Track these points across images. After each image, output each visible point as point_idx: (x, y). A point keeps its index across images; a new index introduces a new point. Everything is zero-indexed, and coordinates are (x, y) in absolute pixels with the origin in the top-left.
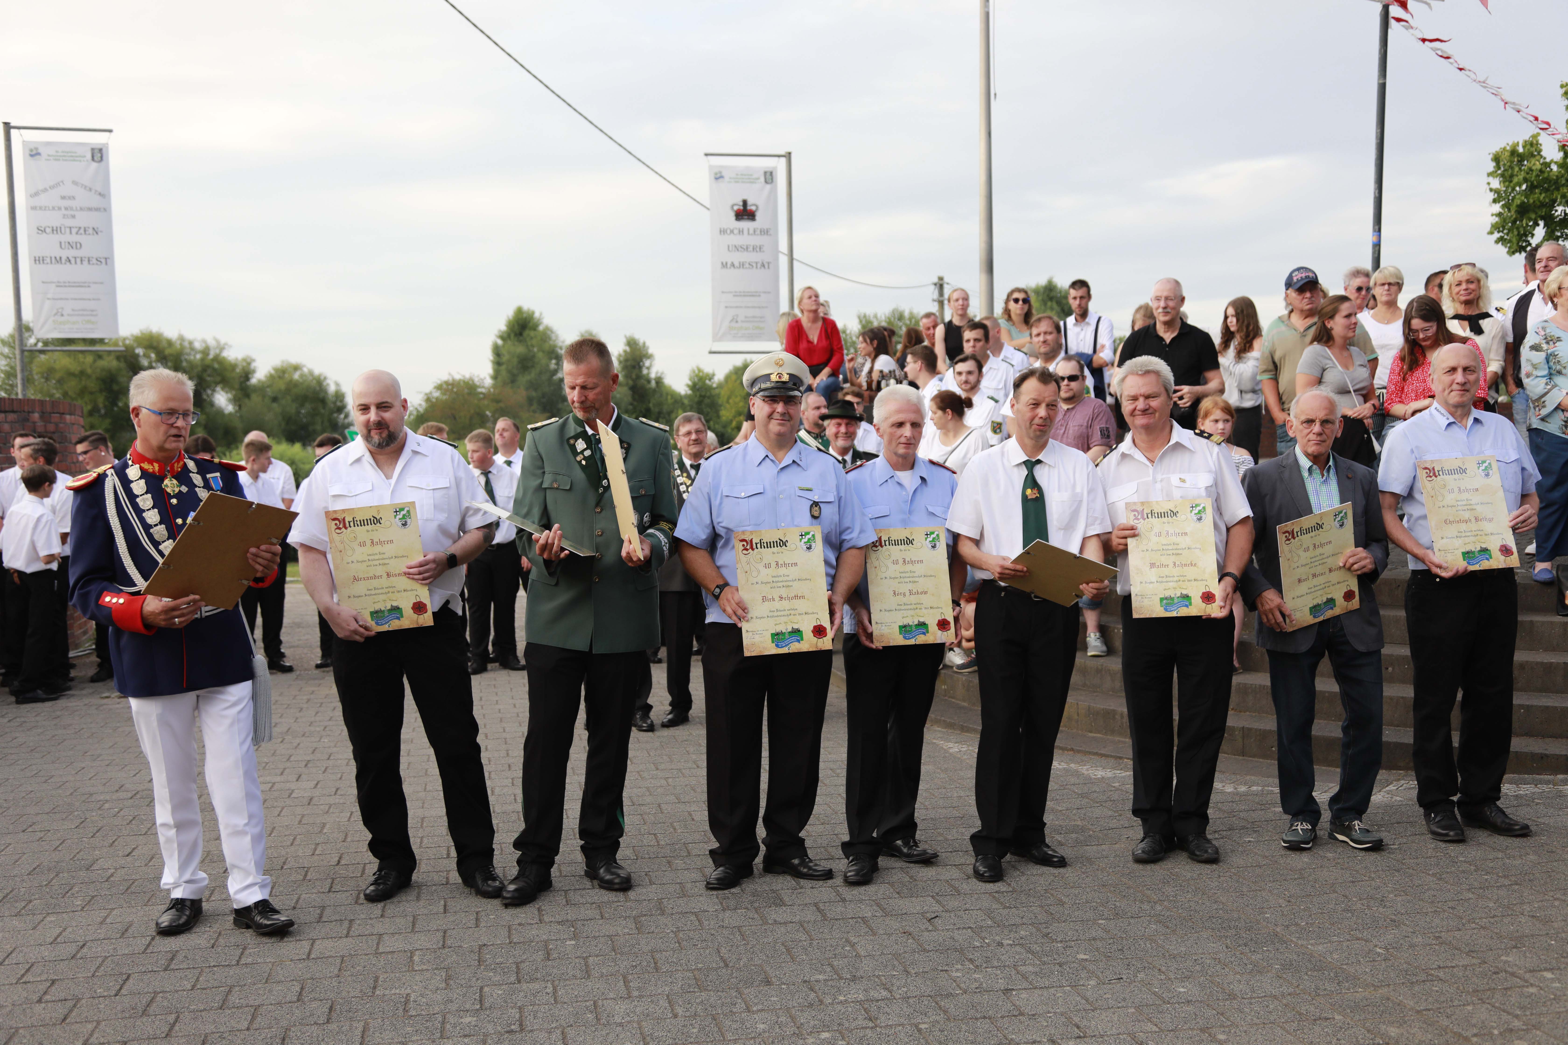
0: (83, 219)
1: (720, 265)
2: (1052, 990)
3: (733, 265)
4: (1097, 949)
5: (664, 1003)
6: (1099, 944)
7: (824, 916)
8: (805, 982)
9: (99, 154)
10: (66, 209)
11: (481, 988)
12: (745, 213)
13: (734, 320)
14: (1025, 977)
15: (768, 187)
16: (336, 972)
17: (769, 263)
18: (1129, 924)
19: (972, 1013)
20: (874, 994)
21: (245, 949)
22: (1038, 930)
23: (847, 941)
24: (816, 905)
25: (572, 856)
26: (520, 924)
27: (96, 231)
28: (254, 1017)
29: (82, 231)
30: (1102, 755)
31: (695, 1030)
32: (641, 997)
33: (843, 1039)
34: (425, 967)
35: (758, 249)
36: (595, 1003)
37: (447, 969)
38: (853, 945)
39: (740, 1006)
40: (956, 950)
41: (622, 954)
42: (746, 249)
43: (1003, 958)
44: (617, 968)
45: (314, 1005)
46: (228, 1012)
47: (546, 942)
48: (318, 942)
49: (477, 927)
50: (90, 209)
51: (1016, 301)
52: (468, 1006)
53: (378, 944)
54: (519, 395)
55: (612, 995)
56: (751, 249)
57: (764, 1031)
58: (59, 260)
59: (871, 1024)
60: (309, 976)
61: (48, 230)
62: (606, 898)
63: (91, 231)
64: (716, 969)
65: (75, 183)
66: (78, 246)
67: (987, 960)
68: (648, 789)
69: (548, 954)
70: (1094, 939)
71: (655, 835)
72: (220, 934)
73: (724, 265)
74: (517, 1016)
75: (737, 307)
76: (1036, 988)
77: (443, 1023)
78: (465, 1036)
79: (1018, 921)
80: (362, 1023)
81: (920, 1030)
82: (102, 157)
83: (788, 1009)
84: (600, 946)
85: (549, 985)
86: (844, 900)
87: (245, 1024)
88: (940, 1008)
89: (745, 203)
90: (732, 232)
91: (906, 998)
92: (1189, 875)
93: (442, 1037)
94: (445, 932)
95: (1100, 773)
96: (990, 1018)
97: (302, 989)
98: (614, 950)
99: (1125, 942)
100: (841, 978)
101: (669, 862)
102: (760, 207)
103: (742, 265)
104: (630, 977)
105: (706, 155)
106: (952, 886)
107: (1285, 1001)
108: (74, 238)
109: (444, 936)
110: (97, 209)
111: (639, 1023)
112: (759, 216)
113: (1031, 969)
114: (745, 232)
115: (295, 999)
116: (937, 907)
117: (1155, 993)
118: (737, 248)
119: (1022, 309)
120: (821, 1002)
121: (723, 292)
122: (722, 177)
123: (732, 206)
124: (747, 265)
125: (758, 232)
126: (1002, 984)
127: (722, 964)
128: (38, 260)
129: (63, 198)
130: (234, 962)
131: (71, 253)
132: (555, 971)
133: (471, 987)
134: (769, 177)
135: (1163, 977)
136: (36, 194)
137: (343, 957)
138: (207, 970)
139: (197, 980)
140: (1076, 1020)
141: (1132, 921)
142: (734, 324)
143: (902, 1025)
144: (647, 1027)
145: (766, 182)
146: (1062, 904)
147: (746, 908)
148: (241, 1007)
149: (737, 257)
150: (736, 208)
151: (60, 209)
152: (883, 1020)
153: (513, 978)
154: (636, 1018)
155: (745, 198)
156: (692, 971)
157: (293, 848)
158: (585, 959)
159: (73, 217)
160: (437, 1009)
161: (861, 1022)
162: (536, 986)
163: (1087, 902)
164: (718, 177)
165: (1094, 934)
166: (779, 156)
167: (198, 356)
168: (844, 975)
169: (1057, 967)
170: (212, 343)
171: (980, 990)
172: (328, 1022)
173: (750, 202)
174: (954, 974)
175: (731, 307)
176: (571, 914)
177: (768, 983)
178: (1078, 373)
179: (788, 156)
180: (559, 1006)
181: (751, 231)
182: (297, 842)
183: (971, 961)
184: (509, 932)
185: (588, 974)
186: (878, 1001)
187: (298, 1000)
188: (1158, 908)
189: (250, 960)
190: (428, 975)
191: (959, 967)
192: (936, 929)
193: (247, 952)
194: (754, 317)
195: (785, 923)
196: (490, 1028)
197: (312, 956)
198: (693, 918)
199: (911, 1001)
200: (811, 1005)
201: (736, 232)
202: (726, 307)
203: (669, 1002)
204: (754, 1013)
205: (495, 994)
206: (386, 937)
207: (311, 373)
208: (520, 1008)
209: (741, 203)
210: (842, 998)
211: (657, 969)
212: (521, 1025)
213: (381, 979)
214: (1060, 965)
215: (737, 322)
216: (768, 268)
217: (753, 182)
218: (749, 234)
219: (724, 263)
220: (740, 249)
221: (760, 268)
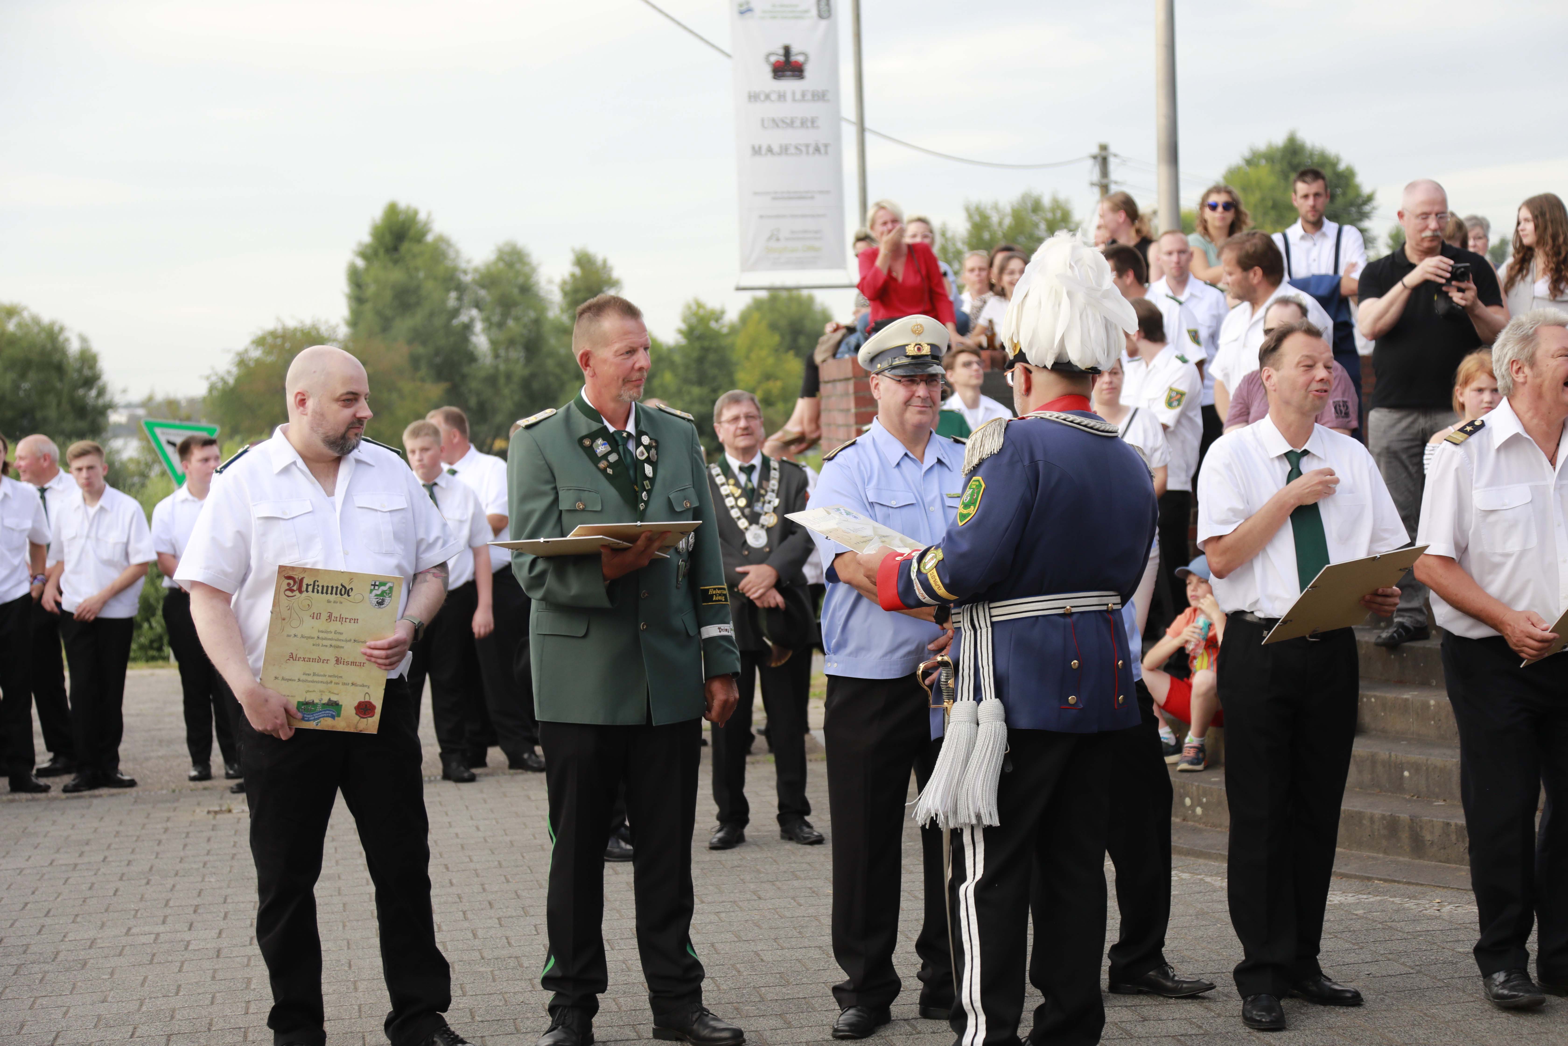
1: (750, 151)
3: (770, 150)
12: (787, 67)
13: (774, 237)
15: (823, 23)
17: (826, 146)
42: (790, 124)
51: (1214, 207)
56: (798, 123)
73: (756, 151)
75: (778, 216)
89: (787, 50)
90: (767, 97)
102: (812, 57)
103: (784, 150)
112: (809, 70)
114: (789, 97)
118: (776, 123)
119: (1223, 218)
121: (756, 194)
122: (750, 10)
123: (767, 57)
124: (792, 150)
125: (809, 96)
134: (825, 7)
142: (773, 244)
145: (821, 16)
149: (777, 138)
150: (773, 59)
155: (787, 42)
164: (745, 10)
173: (795, 49)
175: (769, 217)
181: (798, 96)
194: (805, 232)
201: (774, 97)
202: (761, 217)
209: (781, 52)
215: (778, 240)
216: (826, 153)
217: (799, 16)
218: (794, 100)
219: (757, 148)
220: (780, 124)
221: (814, 153)
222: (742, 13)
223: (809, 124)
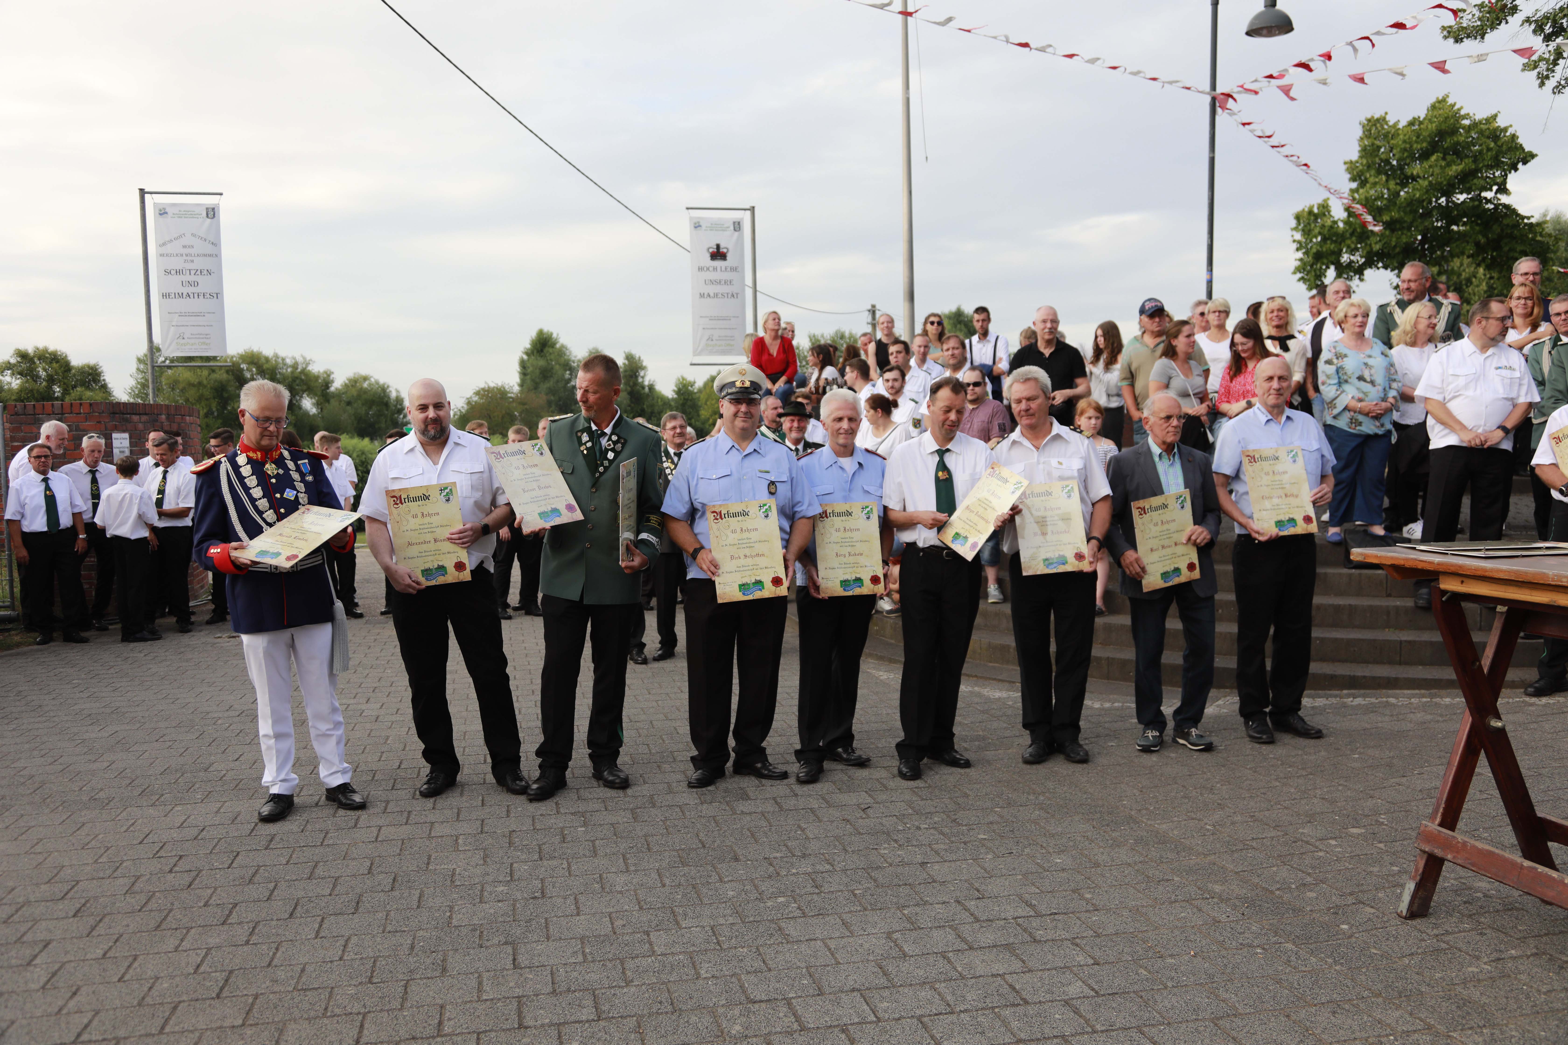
0: (200, 263)
1: (698, 296)
2: (958, 863)
3: (709, 295)
4: (994, 831)
5: (654, 875)
6: (995, 827)
7: (781, 808)
8: (765, 858)
9: (212, 213)
10: (187, 255)
11: (512, 864)
12: (718, 254)
13: (710, 339)
14: (937, 853)
15: (737, 234)
16: (398, 851)
17: (737, 294)
18: (1019, 811)
19: (896, 881)
20: (819, 867)
21: (327, 833)
22: (948, 816)
23: (799, 827)
24: (774, 799)
25: (582, 762)
26: (541, 815)
27: (209, 272)
28: (334, 886)
29: (199, 272)
30: (1000, 680)
31: (679, 897)
32: (636, 871)
33: (795, 902)
34: (467, 848)
35: (728, 282)
36: (601, 876)
37: (485, 849)
38: (803, 830)
39: (715, 877)
40: (884, 833)
41: (622, 838)
42: (719, 282)
43: (920, 838)
44: (618, 849)
45: (381, 877)
46: (315, 881)
47: (562, 829)
48: (383, 829)
49: (508, 816)
50: (205, 255)
51: (932, 323)
52: (501, 879)
53: (430, 830)
54: (540, 399)
55: (614, 870)
56: (723, 282)
57: (734, 897)
58: (181, 296)
59: (817, 891)
60: (377, 854)
61: (173, 272)
62: (609, 795)
63: (205, 272)
64: (696, 849)
65: (193, 235)
66: (196, 284)
67: (908, 840)
68: (642, 709)
69: (564, 838)
70: (991, 823)
71: (648, 745)
72: (308, 821)
73: (702, 296)
74: (540, 886)
75: (712, 329)
76: (946, 861)
77: (482, 891)
78: (499, 901)
79: (933, 810)
80: (419, 891)
81: (855, 895)
82: (214, 215)
83: (752, 880)
84: (605, 831)
85: (565, 862)
86: (796, 795)
87: (328, 891)
88: (871, 877)
89: (718, 246)
90: (708, 269)
91: (845, 871)
92: (1065, 773)
93: (481, 902)
94: (483, 821)
95: (997, 694)
96: (910, 885)
97: (372, 864)
98: (615, 835)
99: (1015, 825)
100: (794, 856)
101: (659, 767)
102: (730, 250)
103: (716, 295)
104: (628, 856)
105: (688, 209)
106: (881, 783)
107: (1136, 868)
108: (192, 278)
109: (482, 825)
110: (210, 255)
111: (635, 891)
112: (729, 256)
113: (942, 846)
114: (719, 269)
115: (366, 872)
116: (869, 800)
117: (1038, 864)
118: (712, 282)
119: (937, 329)
120: (778, 874)
121: (701, 317)
122: (700, 226)
123: (708, 249)
124: (720, 296)
125: (729, 269)
126: (919, 858)
127: (700, 846)
128: (166, 296)
129: (184, 247)
130: (319, 844)
131: (191, 290)
132: (569, 851)
133: (503, 863)
134: (737, 226)
135: (1044, 851)
136: (164, 244)
137: (403, 840)
138: (298, 849)
139: (291, 857)
140: (977, 885)
141: (1021, 808)
142: (710, 342)
143: (841, 891)
144: (641, 894)
145: (735, 230)
146: (966, 796)
147: (720, 802)
148: (325, 878)
149: (712, 289)
150: (711, 250)
151: (182, 255)
152: (826, 888)
153: (536, 857)
154: (633, 888)
155: (718, 242)
156: (677, 851)
157: (363, 755)
158: (593, 841)
159: (192, 261)
160: (477, 880)
161: (809, 889)
162: (554, 863)
163: (986, 794)
164: (697, 226)
165: (991, 819)
166: (745, 210)
167: (289, 370)
168: (796, 854)
169: (962, 845)
170: (300, 359)
171: (903, 864)
172: (392, 890)
173: (722, 246)
174: (882, 852)
175: (708, 329)
176: (582, 807)
177: (737, 859)
178: (981, 380)
179: (752, 209)
180: (572, 878)
181: (723, 269)
182: (366, 751)
183: (896, 841)
184: (533, 821)
185: (595, 853)
186: (822, 873)
187: (369, 873)
188: (1041, 798)
189: (331, 842)
190: (469, 854)
191: (886, 846)
192: (868, 817)
193: (329, 835)
194: (726, 336)
195: (750, 813)
196: (519, 895)
197: (379, 839)
198: (678, 810)
199: (848, 872)
200: (770, 877)
201: (711, 269)
202: (704, 329)
203: (659, 875)
204: (725, 883)
205: (522, 869)
206: (436, 825)
207: (377, 383)
208: (542, 880)
209: (715, 247)
210: (794, 871)
211: (649, 849)
212: (543, 893)
213: (433, 857)
214: (965, 843)
215: (712, 341)
216: (737, 297)
217: (725, 229)
218: (721, 271)
219: (702, 294)
220: (714, 283)
221: (731, 298)
222: (696, 227)
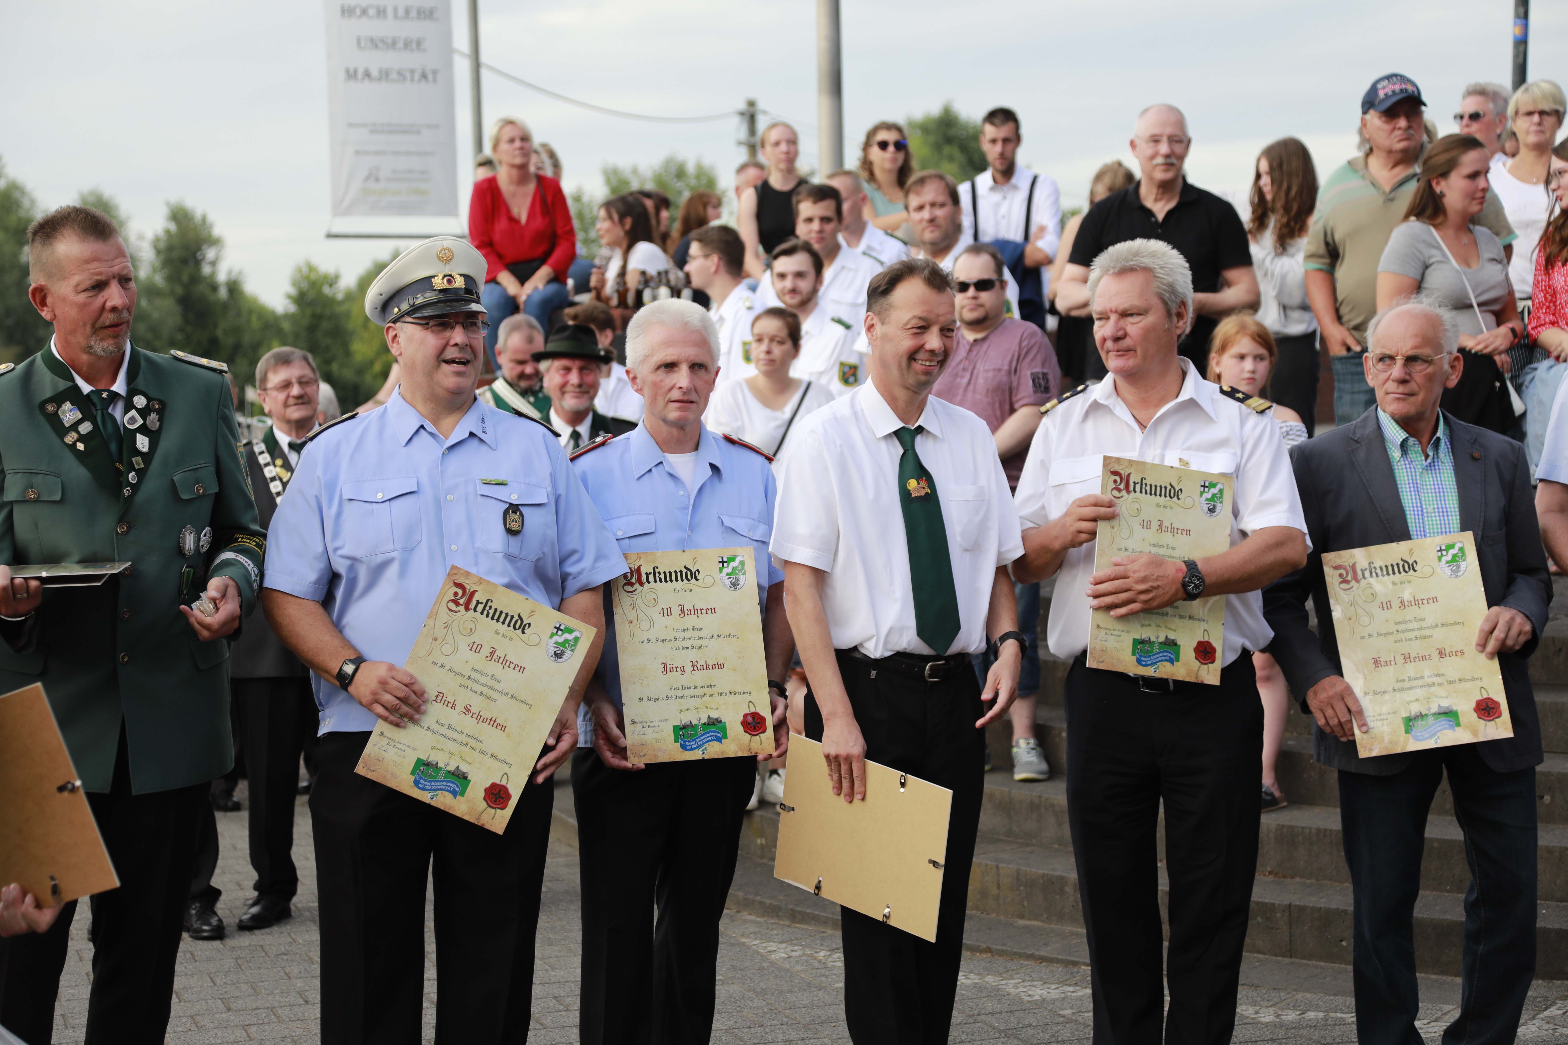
1: (342, 75)
3: (367, 74)
13: (373, 176)
17: (435, 72)
42: (392, 45)
51: (884, 145)
56: (401, 44)
73: (351, 75)
75: (377, 153)
103: (385, 75)
114: (390, 13)
118: (375, 43)
119: (894, 160)
121: (350, 125)
124: (394, 76)
125: (414, 14)
142: (371, 185)
149: (376, 61)
175: (367, 153)
178: (994, 277)
181: (401, 12)
194: (410, 171)
201: (372, 12)
202: (357, 153)
215: (377, 180)
216: (435, 80)
218: (396, 16)
219: (352, 71)
220: (380, 45)
221: (420, 80)
223: (414, 46)
